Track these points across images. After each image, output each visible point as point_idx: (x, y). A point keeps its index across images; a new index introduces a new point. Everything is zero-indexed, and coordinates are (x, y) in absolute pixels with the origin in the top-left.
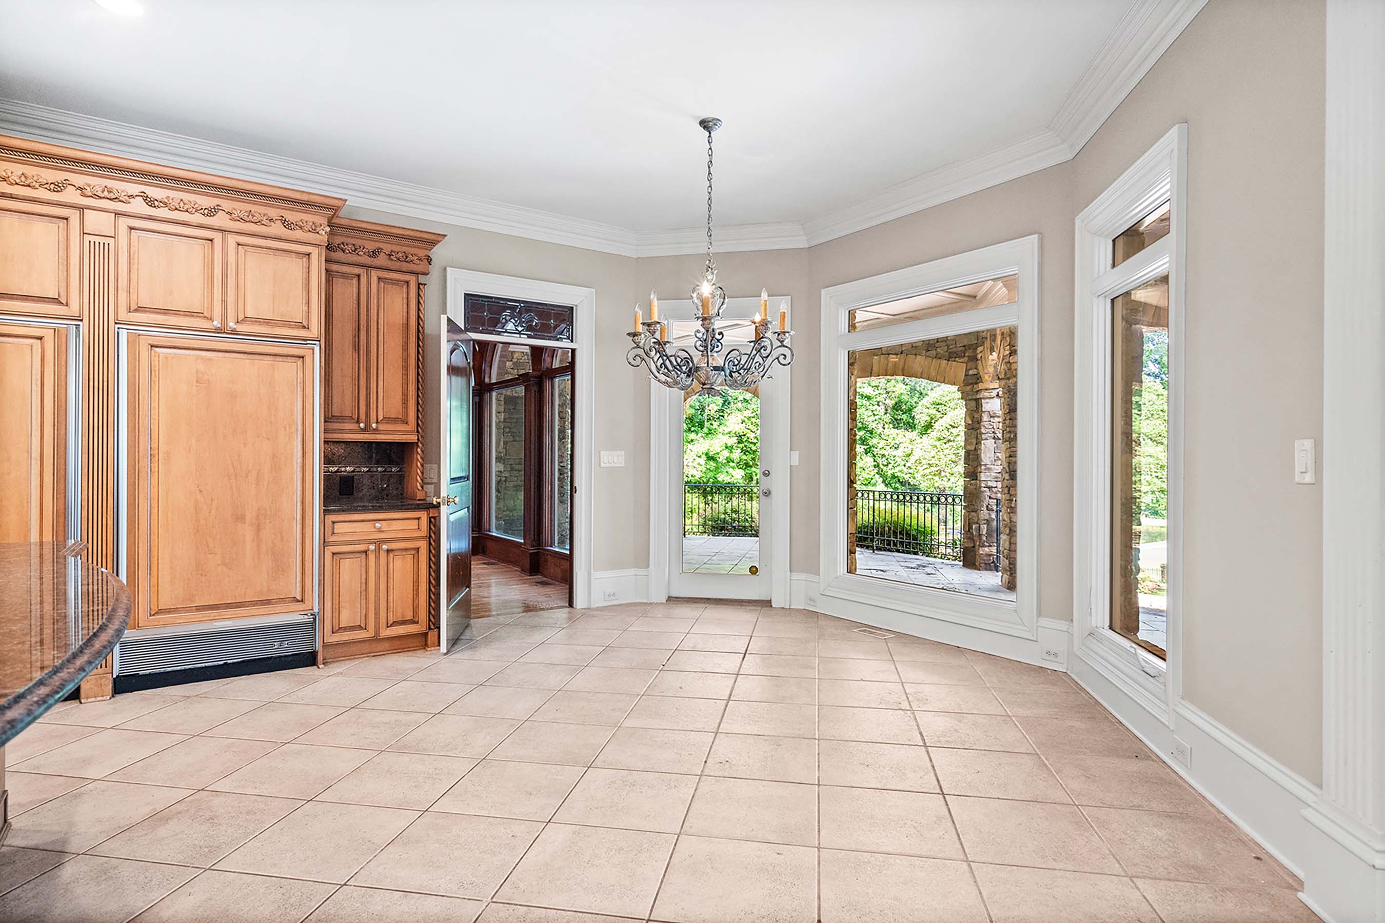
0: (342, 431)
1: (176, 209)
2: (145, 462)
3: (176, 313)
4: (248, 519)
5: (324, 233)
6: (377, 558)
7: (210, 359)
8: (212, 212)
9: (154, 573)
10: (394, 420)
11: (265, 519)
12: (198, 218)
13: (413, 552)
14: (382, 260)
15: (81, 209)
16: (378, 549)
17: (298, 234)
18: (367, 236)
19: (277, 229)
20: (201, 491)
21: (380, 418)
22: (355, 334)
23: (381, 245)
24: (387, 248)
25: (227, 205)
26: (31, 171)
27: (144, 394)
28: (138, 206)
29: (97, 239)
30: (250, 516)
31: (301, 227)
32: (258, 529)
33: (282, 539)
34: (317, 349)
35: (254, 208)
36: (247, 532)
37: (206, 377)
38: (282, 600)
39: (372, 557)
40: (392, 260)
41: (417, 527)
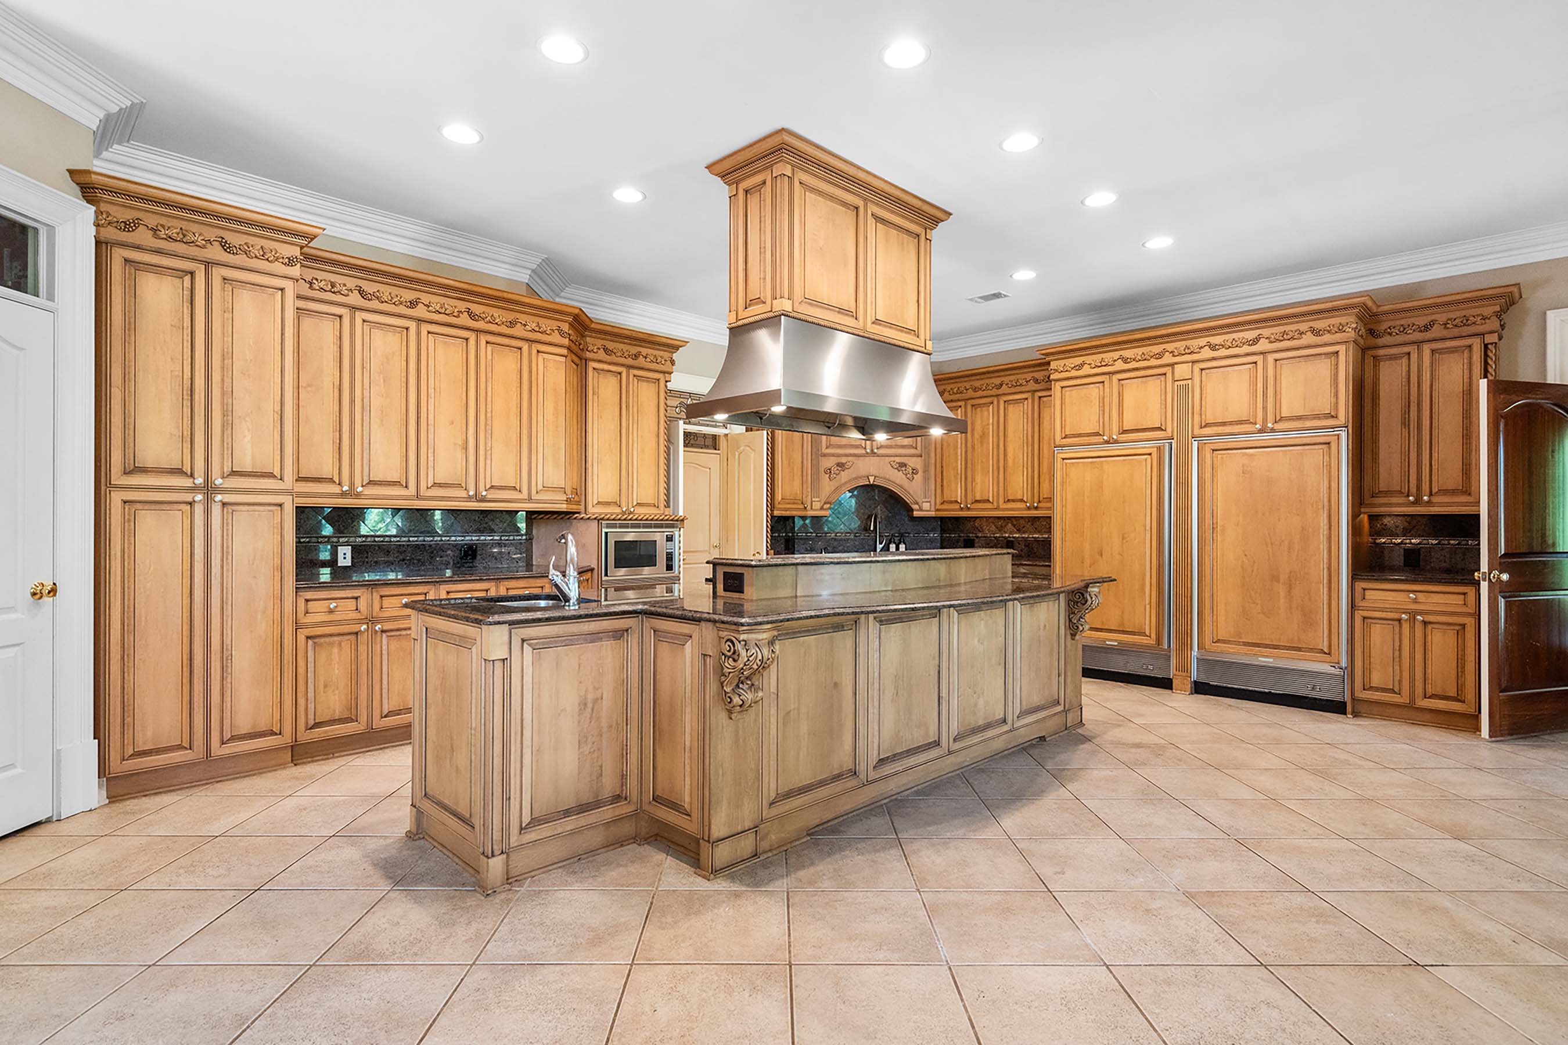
0: (1390, 505)
1: (1230, 347)
2: (1208, 534)
3: (1231, 423)
4: (1281, 581)
5: (1350, 330)
6: (1412, 628)
7: (1252, 455)
8: (1255, 341)
9: (1215, 613)
10: (1454, 492)
11: (1295, 580)
12: (1246, 349)
13: (1457, 628)
14: (1436, 332)
15: (1172, 365)
16: (1412, 620)
17: (1327, 338)
18: (1417, 313)
19: (1309, 339)
20: (1246, 555)
21: (1435, 490)
22: (1405, 411)
23: (1433, 317)
24: (1441, 318)
25: (1266, 332)
26: (1145, 350)
27: (1208, 485)
28: (1207, 353)
29: (1181, 383)
30: (1283, 577)
31: (1329, 332)
32: (1290, 587)
33: (1310, 599)
34: (1344, 435)
35: (1287, 328)
36: (1281, 590)
37: (1249, 468)
38: (1311, 650)
39: (1406, 627)
40: (1448, 328)
41: (1463, 603)
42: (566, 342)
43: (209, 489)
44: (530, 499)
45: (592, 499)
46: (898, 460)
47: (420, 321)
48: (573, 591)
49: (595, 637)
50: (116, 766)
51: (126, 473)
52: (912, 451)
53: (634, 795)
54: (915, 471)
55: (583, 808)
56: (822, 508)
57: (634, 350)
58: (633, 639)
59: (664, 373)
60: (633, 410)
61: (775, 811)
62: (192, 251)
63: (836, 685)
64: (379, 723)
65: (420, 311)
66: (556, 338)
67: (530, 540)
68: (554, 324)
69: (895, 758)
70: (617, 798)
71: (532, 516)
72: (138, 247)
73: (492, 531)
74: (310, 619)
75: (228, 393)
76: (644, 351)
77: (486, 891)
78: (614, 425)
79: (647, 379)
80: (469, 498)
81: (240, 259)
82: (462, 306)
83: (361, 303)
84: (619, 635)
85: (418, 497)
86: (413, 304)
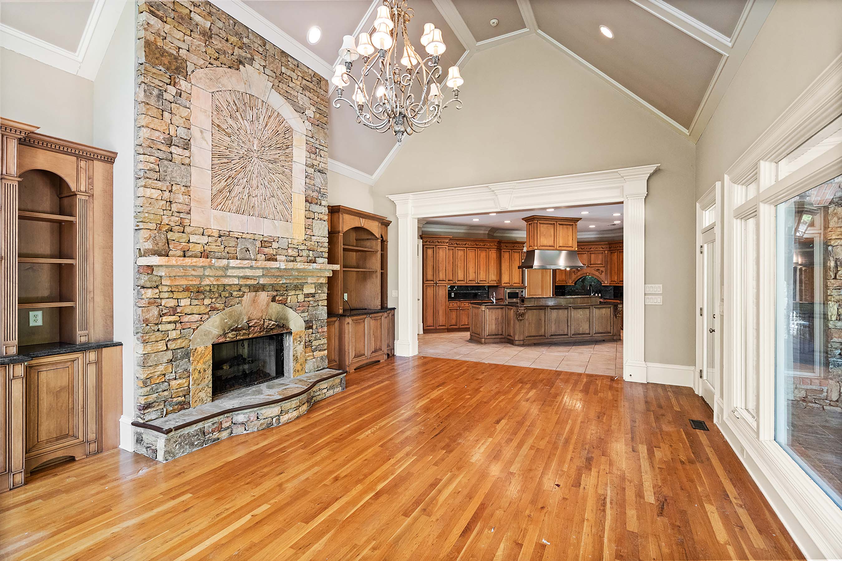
42: (496, 247)
43: (436, 283)
44: (488, 283)
45: (503, 282)
46: (597, 268)
47: (466, 248)
48: (494, 301)
49: (498, 308)
50: (425, 328)
51: (426, 281)
52: (602, 265)
53: (504, 335)
54: (602, 272)
55: (496, 335)
56: (572, 283)
57: (513, 245)
58: (504, 309)
59: (521, 250)
60: (513, 259)
61: (527, 338)
62: (434, 244)
63: (540, 319)
64: (461, 327)
65: (467, 246)
66: (494, 247)
67: (488, 292)
68: (493, 244)
69: (555, 335)
70: (501, 335)
71: (489, 287)
72: (427, 245)
73: (480, 290)
74: (450, 306)
75: (438, 267)
76: (516, 245)
77: (482, 344)
78: (508, 264)
79: (516, 252)
80: (476, 283)
81: (440, 244)
82: (475, 243)
83: (457, 246)
84: (502, 308)
85: (467, 283)
86: (465, 244)
